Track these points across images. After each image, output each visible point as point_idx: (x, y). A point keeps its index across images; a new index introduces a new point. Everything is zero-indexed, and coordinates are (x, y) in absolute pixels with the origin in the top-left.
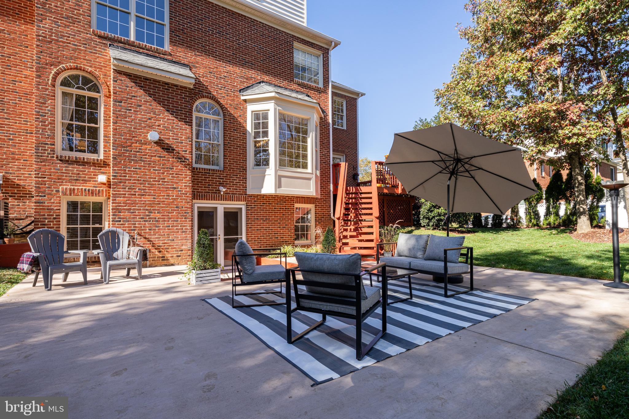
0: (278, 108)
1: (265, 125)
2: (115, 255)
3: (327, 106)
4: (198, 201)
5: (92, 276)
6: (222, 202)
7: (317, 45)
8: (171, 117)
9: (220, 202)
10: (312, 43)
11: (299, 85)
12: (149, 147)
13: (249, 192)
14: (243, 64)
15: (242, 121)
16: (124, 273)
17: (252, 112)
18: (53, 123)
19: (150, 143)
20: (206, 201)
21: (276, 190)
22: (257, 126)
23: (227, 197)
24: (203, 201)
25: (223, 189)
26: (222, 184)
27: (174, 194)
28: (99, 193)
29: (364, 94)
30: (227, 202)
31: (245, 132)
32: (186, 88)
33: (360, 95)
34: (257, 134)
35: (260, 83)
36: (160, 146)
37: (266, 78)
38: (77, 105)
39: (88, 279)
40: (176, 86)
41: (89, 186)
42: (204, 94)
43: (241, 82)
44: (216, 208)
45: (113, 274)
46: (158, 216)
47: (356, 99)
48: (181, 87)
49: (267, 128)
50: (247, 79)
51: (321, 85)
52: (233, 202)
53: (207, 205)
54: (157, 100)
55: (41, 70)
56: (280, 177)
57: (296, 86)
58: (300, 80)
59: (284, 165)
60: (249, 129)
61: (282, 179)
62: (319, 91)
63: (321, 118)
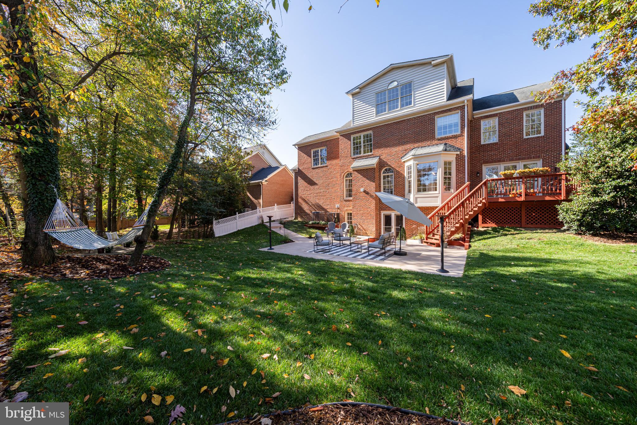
0: (415, 162)
1: (411, 172)
4: (383, 211)
7: (455, 108)
8: (368, 181)
9: (392, 211)
10: (450, 109)
11: (438, 140)
12: (362, 194)
15: (403, 173)
17: (407, 166)
18: (344, 190)
19: (362, 192)
20: (386, 211)
22: (408, 173)
28: (351, 210)
33: (565, 96)
34: (408, 178)
35: (409, 150)
37: (417, 145)
40: (370, 169)
41: (350, 208)
42: (385, 165)
43: (402, 153)
44: (391, 214)
47: (560, 101)
48: (372, 168)
49: (411, 174)
50: (405, 151)
51: (459, 133)
53: (387, 213)
54: (364, 176)
55: (341, 175)
56: (416, 198)
57: (436, 142)
58: (439, 137)
59: (420, 191)
60: (406, 175)
61: (418, 199)
62: (455, 137)
63: (457, 155)
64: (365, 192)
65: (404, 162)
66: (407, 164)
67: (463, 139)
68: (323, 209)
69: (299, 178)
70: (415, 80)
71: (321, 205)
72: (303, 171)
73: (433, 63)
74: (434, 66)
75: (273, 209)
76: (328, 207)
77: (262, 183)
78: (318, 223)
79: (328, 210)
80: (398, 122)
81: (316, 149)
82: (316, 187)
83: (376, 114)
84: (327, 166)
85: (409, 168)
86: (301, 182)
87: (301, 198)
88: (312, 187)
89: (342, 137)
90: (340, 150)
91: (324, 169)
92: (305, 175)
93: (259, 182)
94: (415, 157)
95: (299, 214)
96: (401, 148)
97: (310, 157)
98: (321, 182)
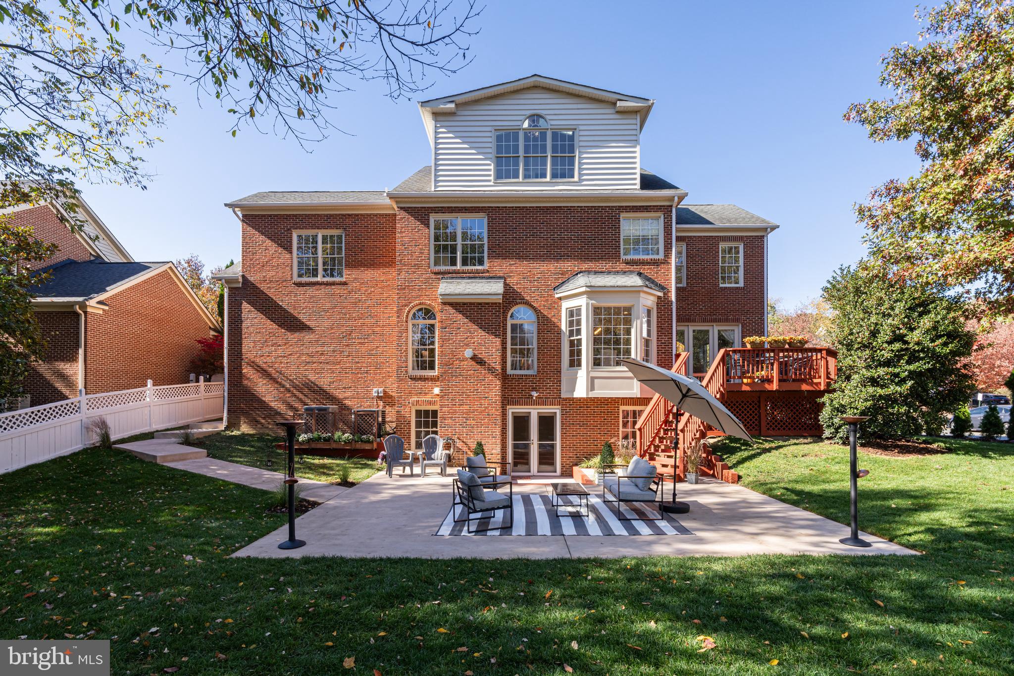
0: (591, 302)
1: (579, 322)
2: (433, 456)
3: (669, 279)
4: (512, 407)
5: (417, 470)
6: (535, 407)
7: (654, 206)
8: (483, 333)
9: (533, 407)
10: (647, 206)
11: (626, 263)
12: (466, 363)
13: (564, 395)
14: (559, 257)
15: (556, 321)
16: (439, 470)
17: (567, 309)
18: (406, 350)
19: (467, 359)
20: (519, 407)
21: (587, 393)
22: (571, 324)
23: (540, 402)
24: (516, 407)
25: (535, 394)
26: (534, 389)
27: (485, 403)
28: (434, 403)
29: (778, 227)
30: (540, 407)
31: (559, 332)
32: (496, 303)
33: (769, 230)
34: (571, 333)
35: (577, 274)
36: (475, 361)
37: (585, 266)
38: (421, 333)
39: (414, 473)
40: (488, 304)
41: (428, 398)
42: (518, 301)
43: (556, 279)
44: (530, 413)
45: (428, 470)
46: (473, 422)
47: (763, 237)
48: (492, 303)
49: (580, 325)
50: (562, 274)
51: (661, 256)
52: (547, 407)
53: (521, 409)
54: (473, 320)
55: (399, 312)
56: (593, 379)
57: (623, 266)
58: (629, 257)
59: (599, 365)
60: (563, 327)
61: (596, 381)
62: (656, 263)
63: (659, 298)
64: (474, 358)
65: (560, 299)
66: (566, 305)
67: (669, 270)
68: (333, 399)
69: (245, 306)
70: (582, 128)
71: (326, 387)
72: (263, 287)
73: (619, 104)
74: (618, 112)
75: (141, 397)
76: (348, 394)
77: (83, 306)
78: (327, 440)
79: (348, 402)
80: (547, 208)
81: (310, 232)
82: (308, 337)
83: (495, 179)
84: (345, 284)
85: (573, 313)
86: (251, 317)
87: (253, 364)
88: (293, 337)
89: (403, 214)
90: (398, 247)
91: (337, 290)
92: (268, 299)
93: (72, 305)
94: (592, 292)
95: (246, 414)
96: (551, 267)
97: (289, 249)
98: (327, 323)
